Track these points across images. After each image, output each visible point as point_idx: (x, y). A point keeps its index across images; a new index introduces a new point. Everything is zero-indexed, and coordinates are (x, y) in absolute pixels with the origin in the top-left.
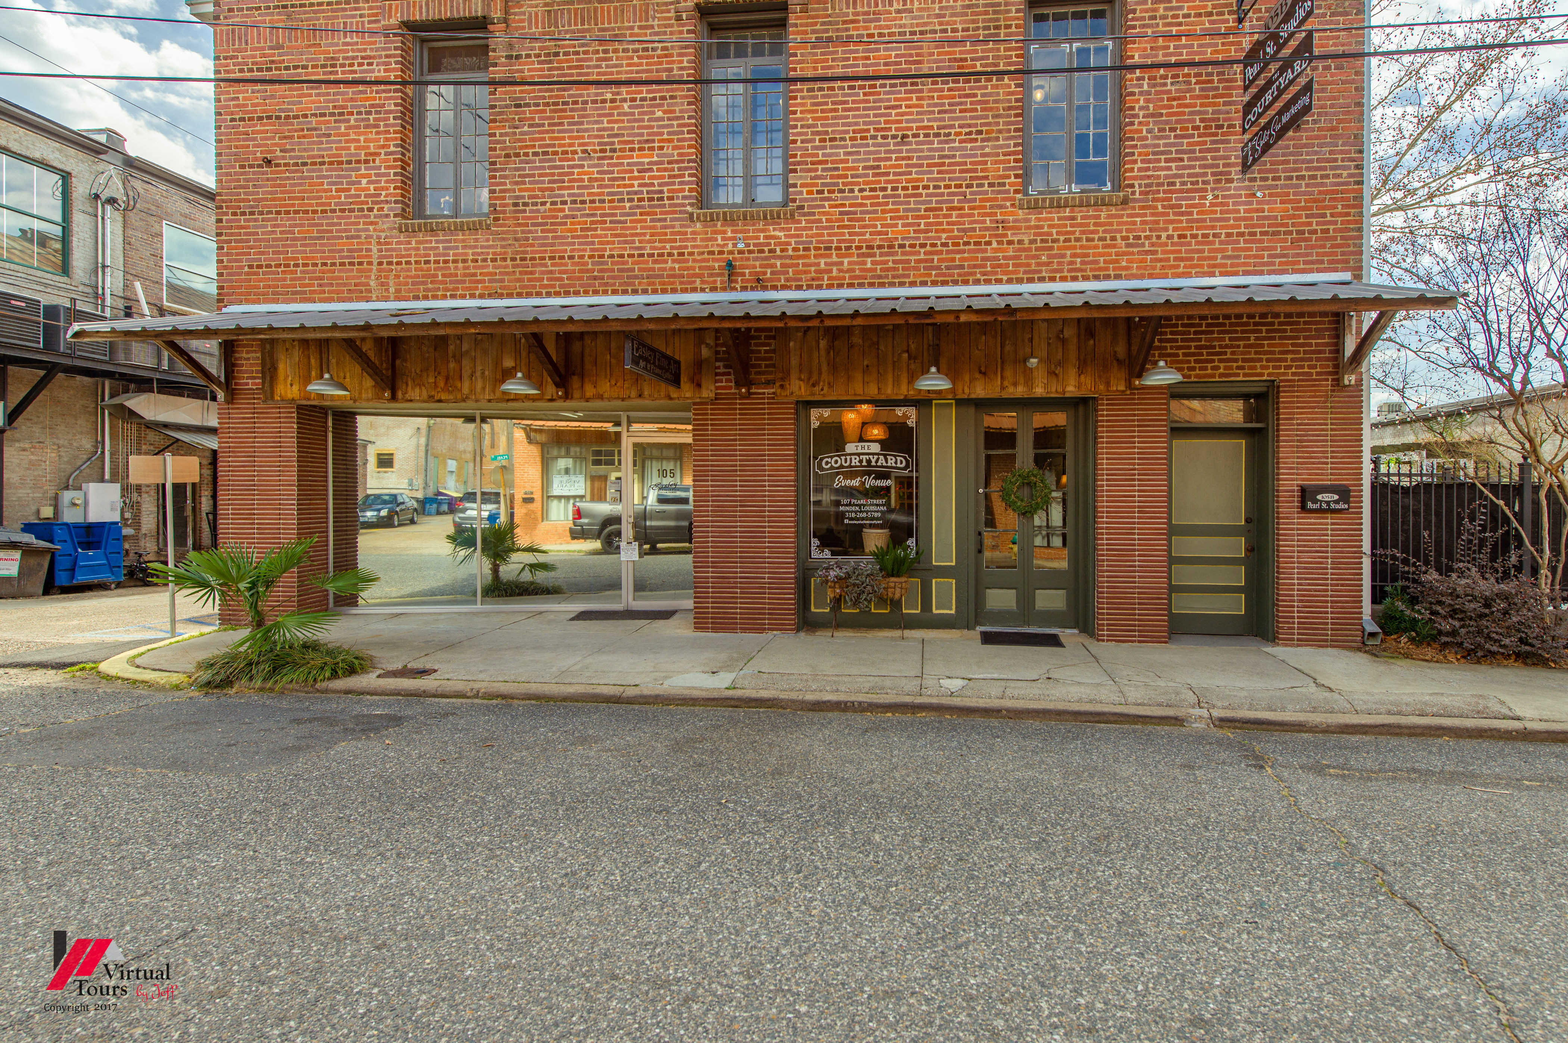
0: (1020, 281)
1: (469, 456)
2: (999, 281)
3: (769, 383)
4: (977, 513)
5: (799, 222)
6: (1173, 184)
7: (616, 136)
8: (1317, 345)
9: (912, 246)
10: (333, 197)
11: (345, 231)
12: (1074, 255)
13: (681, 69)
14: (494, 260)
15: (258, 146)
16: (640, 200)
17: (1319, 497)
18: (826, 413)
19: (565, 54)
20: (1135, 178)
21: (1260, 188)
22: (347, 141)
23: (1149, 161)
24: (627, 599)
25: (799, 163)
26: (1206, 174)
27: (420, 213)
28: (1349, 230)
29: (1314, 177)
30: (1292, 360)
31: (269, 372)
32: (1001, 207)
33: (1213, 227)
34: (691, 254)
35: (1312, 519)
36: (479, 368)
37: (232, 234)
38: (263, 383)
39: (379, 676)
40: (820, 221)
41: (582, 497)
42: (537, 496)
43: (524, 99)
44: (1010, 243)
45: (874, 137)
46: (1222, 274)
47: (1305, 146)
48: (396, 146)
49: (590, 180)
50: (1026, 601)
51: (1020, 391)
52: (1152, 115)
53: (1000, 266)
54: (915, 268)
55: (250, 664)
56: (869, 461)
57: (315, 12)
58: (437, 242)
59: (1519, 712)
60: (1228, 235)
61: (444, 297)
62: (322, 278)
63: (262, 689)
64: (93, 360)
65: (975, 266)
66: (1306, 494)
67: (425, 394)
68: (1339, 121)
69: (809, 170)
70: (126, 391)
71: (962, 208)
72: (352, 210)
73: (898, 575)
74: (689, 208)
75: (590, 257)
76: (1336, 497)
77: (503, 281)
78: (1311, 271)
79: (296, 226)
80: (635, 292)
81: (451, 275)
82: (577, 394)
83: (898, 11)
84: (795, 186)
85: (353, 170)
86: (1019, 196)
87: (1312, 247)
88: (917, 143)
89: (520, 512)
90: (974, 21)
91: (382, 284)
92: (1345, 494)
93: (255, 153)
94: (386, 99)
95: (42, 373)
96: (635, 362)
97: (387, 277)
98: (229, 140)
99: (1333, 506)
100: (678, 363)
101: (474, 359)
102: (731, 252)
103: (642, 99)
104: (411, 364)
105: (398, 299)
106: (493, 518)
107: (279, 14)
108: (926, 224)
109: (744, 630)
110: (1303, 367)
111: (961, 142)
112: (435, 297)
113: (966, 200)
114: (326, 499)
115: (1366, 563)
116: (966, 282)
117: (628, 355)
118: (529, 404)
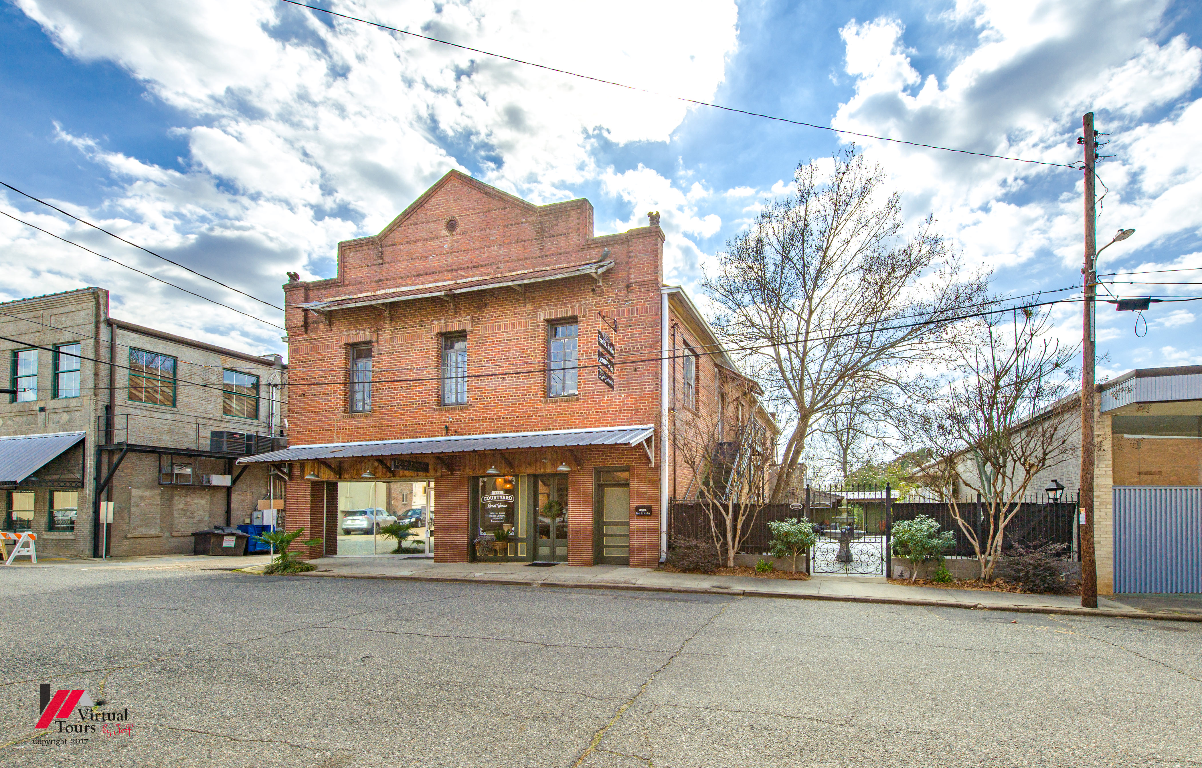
0: (542, 430)
4: (535, 517)
5: (470, 410)
9: (507, 418)
10: (323, 406)
11: (327, 418)
12: (560, 419)
13: (432, 356)
14: (372, 427)
16: (419, 404)
18: (485, 480)
19: (396, 352)
27: (351, 411)
32: (536, 403)
33: (607, 408)
34: (435, 423)
38: (301, 475)
40: (477, 410)
43: (383, 369)
44: (539, 416)
49: (403, 397)
50: (553, 551)
51: (542, 471)
53: (536, 425)
54: (508, 426)
56: (500, 498)
57: (319, 340)
58: (357, 421)
61: (356, 442)
62: (320, 435)
65: (527, 425)
69: (473, 391)
71: (523, 404)
72: (329, 411)
73: (501, 541)
75: (403, 425)
77: (375, 434)
80: (417, 437)
85: (329, 396)
86: (542, 399)
91: (337, 437)
92: (649, 509)
94: (340, 371)
97: (339, 434)
102: (447, 422)
104: (344, 467)
105: (343, 442)
107: (308, 341)
113: (524, 401)
115: (664, 535)
116: (524, 431)
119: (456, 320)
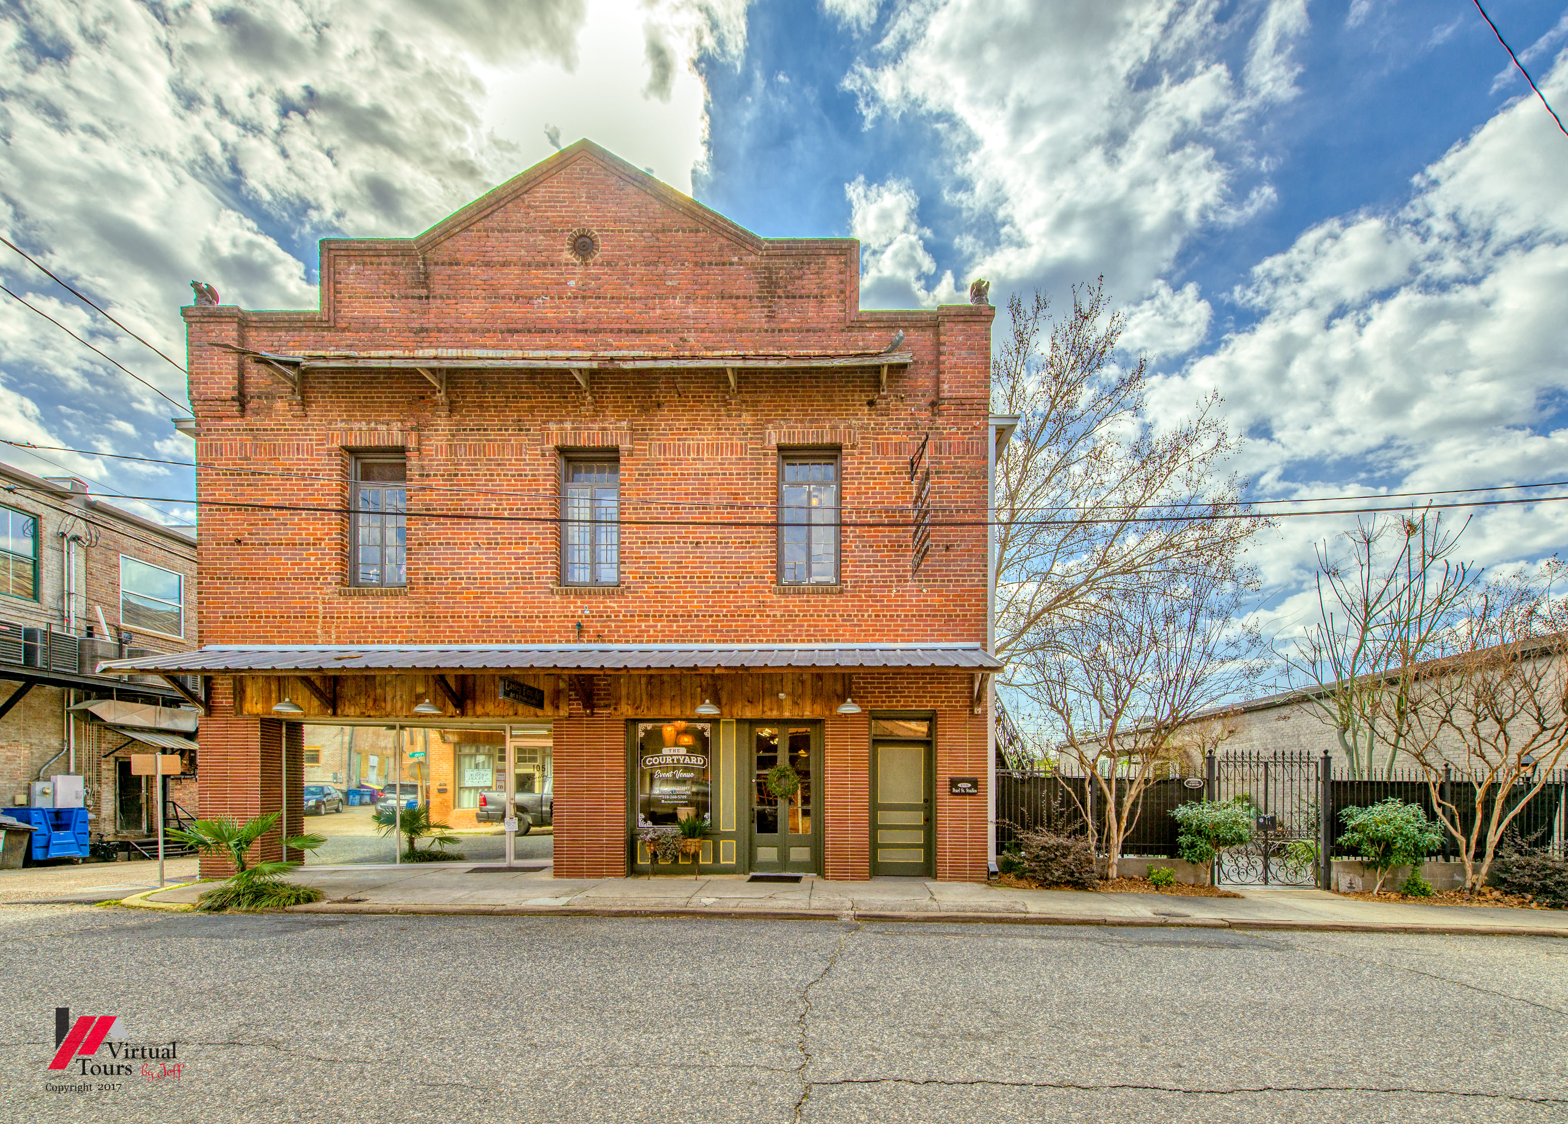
0: (774, 641)
1: (391, 754)
2: (761, 641)
3: (606, 706)
4: (750, 795)
5: (627, 597)
6: (871, 582)
7: (500, 533)
8: (961, 687)
9: (704, 616)
10: (289, 569)
11: (298, 593)
12: (809, 626)
13: (545, 490)
14: (409, 617)
15: (231, 530)
16: (516, 578)
18: (650, 726)
19: (463, 475)
20: (848, 577)
21: (925, 586)
22: (299, 529)
23: (856, 566)
24: (510, 859)
25: (627, 558)
26: (891, 576)
27: (355, 582)
28: (978, 615)
29: (958, 581)
30: (946, 697)
31: (239, 693)
32: (762, 592)
33: (896, 611)
34: (553, 617)
35: (958, 799)
36: (399, 693)
37: (210, 593)
38: (234, 702)
39: (328, 903)
40: (641, 597)
42: (450, 787)
43: (432, 505)
44: (768, 616)
45: (678, 542)
46: (902, 641)
47: (953, 561)
48: (337, 534)
49: (480, 563)
50: (784, 855)
51: (774, 714)
52: (858, 537)
53: (761, 631)
54: (705, 631)
56: (679, 760)
57: (275, 435)
58: (368, 603)
60: (906, 616)
61: (373, 642)
62: (280, 627)
65: (745, 631)
66: (954, 783)
67: (358, 711)
68: (974, 546)
69: (635, 563)
70: (88, 698)
71: (736, 592)
72: (302, 579)
73: (694, 837)
74: (551, 586)
75: (481, 617)
77: (416, 632)
78: (956, 641)
79: (260, 588)
80: (512, 642)
81: (378, 627)
82: (470, 712)
83: (694, 459)
84: (624, 573)
85: (304, 550)
86: (773, 586)
87: (956, 625)
88: (707, 548)
89: (434, 799)
90: (743, 469)
91: (326, 632)
92: (977, 783)
93: (228, 535)
94: (329, 500)
95: (20, 684)
96: (507, 693)
97: (329, 627)
98: (208, 525)
99: (969, 791)
100: (542, 692)
101: (395, 687)
102: (580, 617)
103: (518, 509)
104: (348, 690)
105: (339, 641)
106: (409, 805)
107: (247, 435)
108: (714, 602)
109: (589, 876)
110: (952, 701)
111: (736, 548)
112: (366, 642)
113: (739, 587)
114: (281, 787)
115: (992, 828)
116: (739, 641)
117: (501, 689)
118: (436, 719)
119: (596, 426)
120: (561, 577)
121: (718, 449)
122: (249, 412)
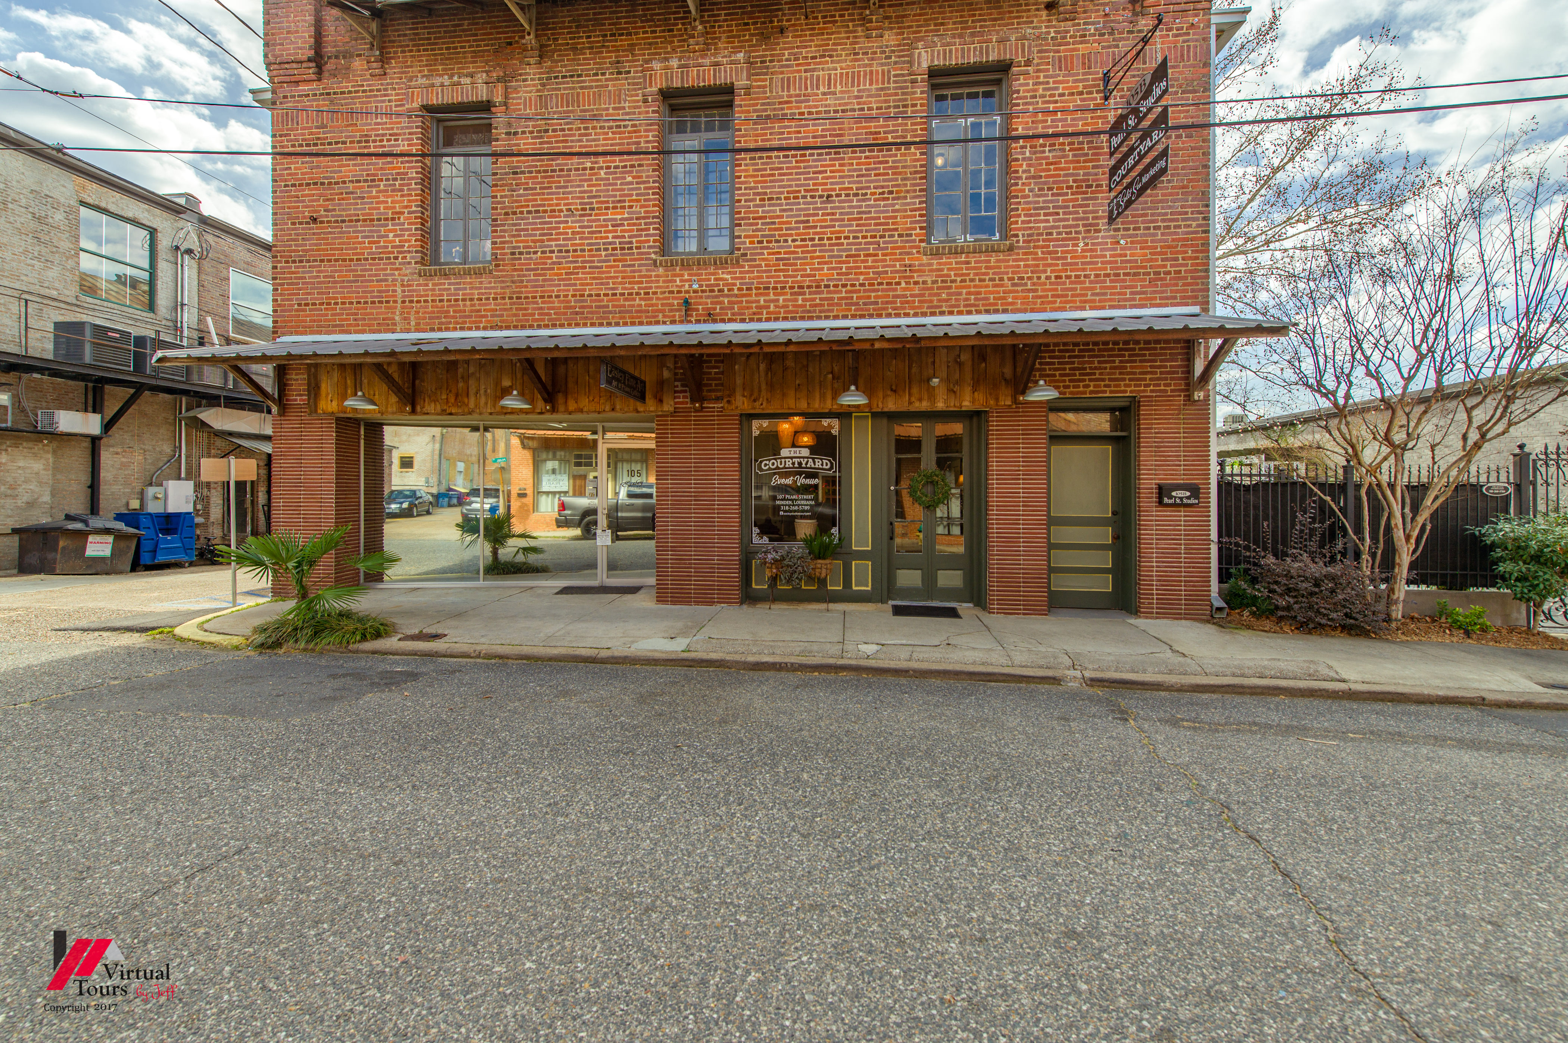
0: (924, 314)
1: (474, 459)
2: (907, 315)
3: (718, 399)
4: (889, 506)
5: (743, 267)
6: (1051, 234)
7: (594, 197)
8: (1171, 366)
9: (836, 286)
10: (366, 248)
11: (376, 275)
12: (968, 293)
13: (647, 142)
14: (495, 299)
15: (307, 207)
16: (614, 249)
17: (1174, 494)
18: (765, 423)
19: (554, 131)
20: (1019, 229)
21: (1123, 237)
22: (377, 203)
23: (1031, 215)
24: (602, 577)
25: (743, 219)
26: (1078, 226)
27: (436, 261)
28: (1197, 271)
29: (1168, 227)
30: (1151, 379)
31: (314, 390)
32: (908, 253)
33: (1084, 270)
34: (655, 293)
35: (1168, 512)
36: (483, 387)
37: (285, 279)
38: (309, 399)
39: (400, 640)
40: (760, 266)
41: (566, 493)
42: (529, 492)
43: (520, 167)
44: (916, 283)
45: (804, 197)
46: (1091, 308)
47: (1161, 201)
48: (416, 206)
49: (573, 233)
50: (930, 580)
51: (924, 406)
52: (1034, 177)
53: (908, 302)
54: (838, 305)
55: (296, 629)
56: (800, 464)
57: (352, 98)
58: (449, 284)
59: (1344, 676)
60: (1097, 276)
61: (455, 329)
62: (356, 314)
63: (305, 650)
64: (173, 380)
65: (887, 303)
66: (1162, 491)
67: (439, 408)
68: (1190, 181)
69: (752, 224)
70: (199, 406)
71: (877, 255)
72: (381, 259)
73: (824, 558)
74: (653, 256)
75: (573, 296)
76: (1188, 494)
77: (502, 316)
78: (1166, 305)
79: (336, 271)
80: (609, 324)
81: (460, 311)
82: (562, 408)
83: (824, 94)
84: (739, 237)
85: (382, 226)
86: (923, 245)
87: (1167, 285)
88: (840, 202)
89: (515, 505)
90: (886, 101)
91: (405, 319)
92: (1195, 491)
93: (304, 212)
94: (409, 168)
95: (132, 391)
96: (609, 382)
97: (409, 313)
98: (283, 202)
99: (1185, 501)
100: (644, 382)
101: (479, 379)
102: (687, 292)
103: (616, 167)
104: (428, 383)
105: (418, 330)
106: (493, 509)
107: (324, 100)
108: (847, 268)
109: (697, 603)
110: (1159, 385)
111: (875, 200)
112: (447, 329)
113: (880, 249)
114: (359, 494)
115: (1214, 549)
116: (880, 316)
117: (603, 377)
118: (523, 416)
119: (707, 61)
120: (665, 245)
121: (855, 79)
122: (326, 74)
